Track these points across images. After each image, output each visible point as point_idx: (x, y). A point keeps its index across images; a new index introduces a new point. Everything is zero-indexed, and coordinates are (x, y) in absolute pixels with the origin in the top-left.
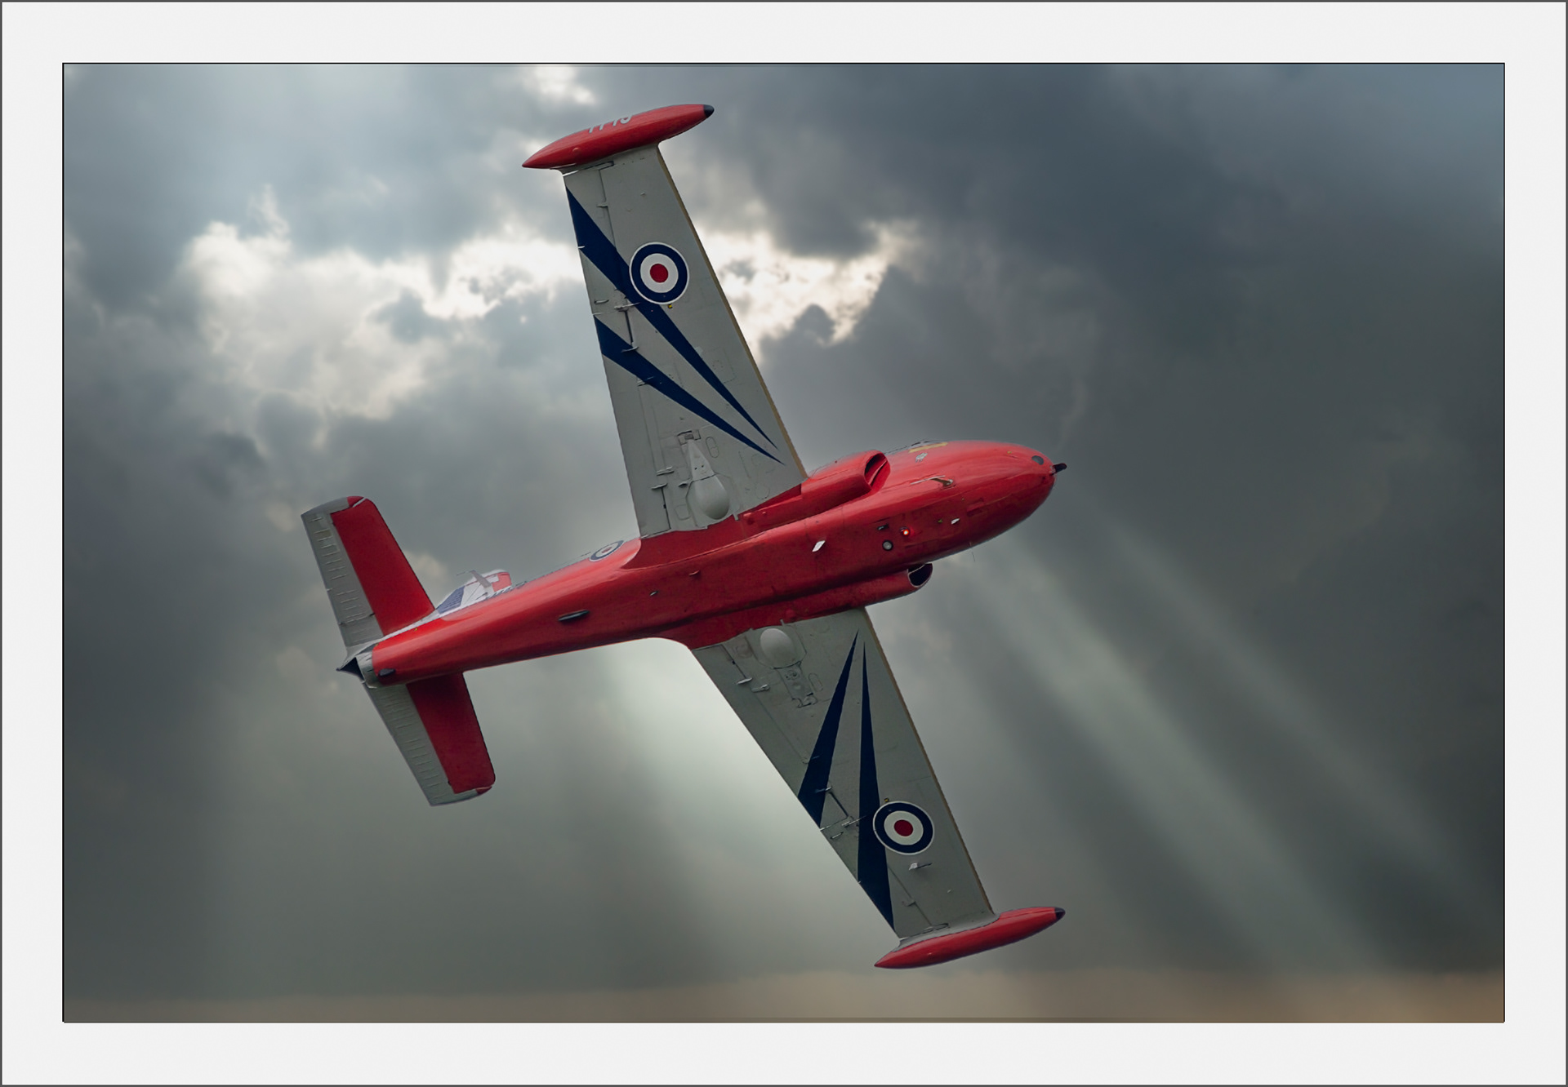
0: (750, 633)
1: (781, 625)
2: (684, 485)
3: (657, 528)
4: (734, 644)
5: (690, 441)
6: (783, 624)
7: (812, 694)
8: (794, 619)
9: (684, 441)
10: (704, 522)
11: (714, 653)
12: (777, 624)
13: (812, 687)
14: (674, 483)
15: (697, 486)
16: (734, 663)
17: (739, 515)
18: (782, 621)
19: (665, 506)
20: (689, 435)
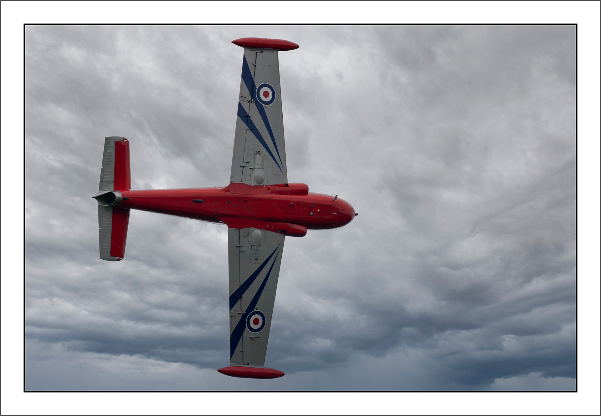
0: (251, 229)
1: (262, 230)
2: (252, 168)
3: (237, 180)
4: (243, 231)
5: (258, 155)
6: (263, 230)
7: (257, 260)
8: (267, 229)
9: (256, 154)
10: (254, 184)
11: (235, 231)
12: (261, 228)
13: (258, 258)
14: (248, 166)
15: (255, 170)
16: (239, 238)
17: (266, 186)
18: (263, 228)
19: (242, 174)
20: (258, 152)
